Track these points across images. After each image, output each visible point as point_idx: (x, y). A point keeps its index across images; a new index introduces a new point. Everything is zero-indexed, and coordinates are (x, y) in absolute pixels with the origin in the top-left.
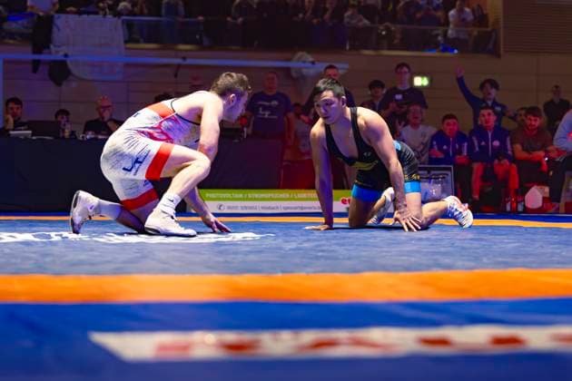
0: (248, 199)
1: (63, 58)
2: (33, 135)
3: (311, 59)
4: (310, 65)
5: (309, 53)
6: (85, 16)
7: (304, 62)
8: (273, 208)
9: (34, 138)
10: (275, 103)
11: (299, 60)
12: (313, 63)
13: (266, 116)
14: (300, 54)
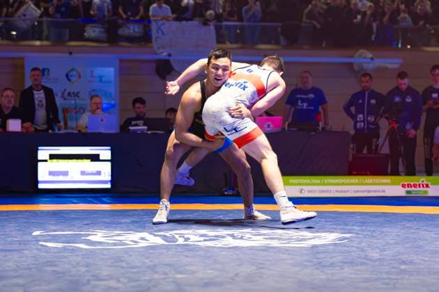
0: (324, 184)
1: (167, 58)
2: (148, 130)
3: (371, 56)
4: (369, 60)
5: (368, 50)
6: (184, 22)
7: (364, 58)
8: (345, 192)
9: (149, 132)
10: (311, 96)
11: (360, 56)
12: (372, 59)
13: (305, 107)
14: (362, 51)
